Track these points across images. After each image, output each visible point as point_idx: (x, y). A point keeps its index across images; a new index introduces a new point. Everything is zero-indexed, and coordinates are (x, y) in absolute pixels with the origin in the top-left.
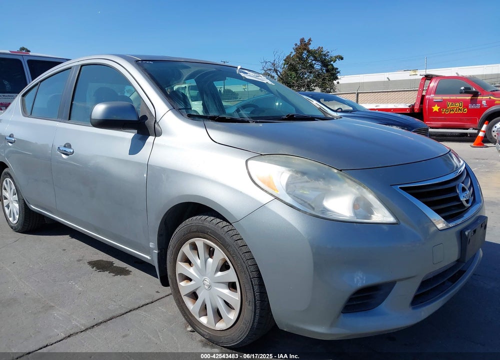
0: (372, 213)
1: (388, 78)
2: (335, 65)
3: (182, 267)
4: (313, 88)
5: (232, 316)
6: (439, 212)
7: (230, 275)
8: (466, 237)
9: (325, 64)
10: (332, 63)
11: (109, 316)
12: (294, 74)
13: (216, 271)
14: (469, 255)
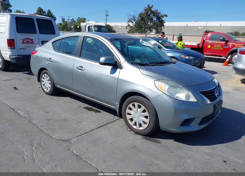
0: (190, 98)
1: (187, 25)
2: (163, 19)
3: (128, 111)
4: (152, 29)
5: (146, 126)
6: (209, 99)
7: (147, 114)
8: (216, 106)
9: (159, 18)
10: (162, 18)
11: (102, 125)
12: (143, 22)
13: (141, 113)
14: (216, 112)
